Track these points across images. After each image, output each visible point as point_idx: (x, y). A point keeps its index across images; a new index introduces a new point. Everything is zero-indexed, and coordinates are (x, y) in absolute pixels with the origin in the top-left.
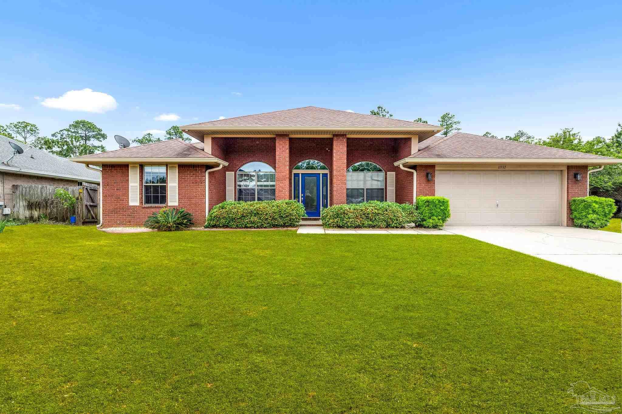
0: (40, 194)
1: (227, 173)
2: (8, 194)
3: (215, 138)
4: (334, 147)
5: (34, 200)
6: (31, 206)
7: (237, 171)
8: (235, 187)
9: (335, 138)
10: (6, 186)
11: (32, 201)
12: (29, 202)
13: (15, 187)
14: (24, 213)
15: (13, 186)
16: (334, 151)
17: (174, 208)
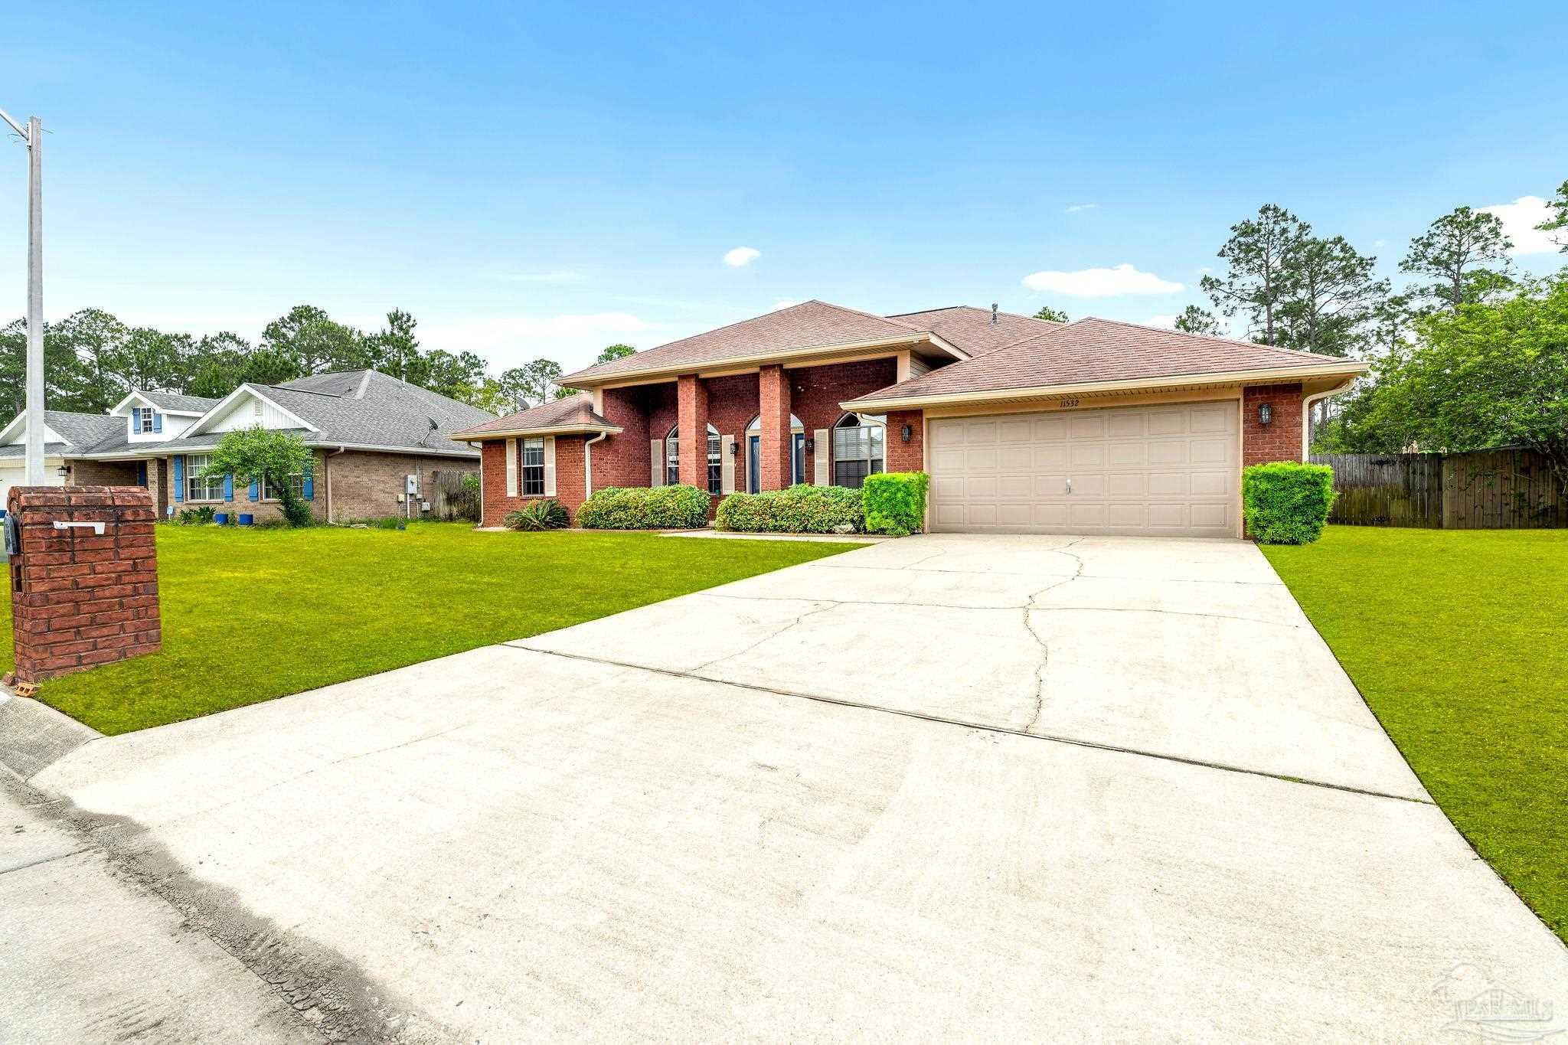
0: (457, 482)
1: (652, 441)
2: (427, 484)
3: (607, 390)
4: (762, 389)
5: (454, 491)
6: (451, 499)
7: (668, 438)
8: (665, 465)
9: (762, 373)
10: (426, 474)
11: (451, 493)
12: (448, 494)
13: (435, 474)
14: (444, 510)
15: (434, 472)
16: (762, 396)
17: (550, 501)
